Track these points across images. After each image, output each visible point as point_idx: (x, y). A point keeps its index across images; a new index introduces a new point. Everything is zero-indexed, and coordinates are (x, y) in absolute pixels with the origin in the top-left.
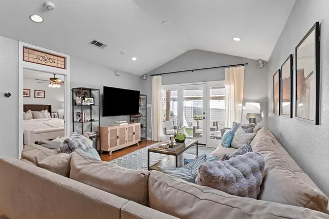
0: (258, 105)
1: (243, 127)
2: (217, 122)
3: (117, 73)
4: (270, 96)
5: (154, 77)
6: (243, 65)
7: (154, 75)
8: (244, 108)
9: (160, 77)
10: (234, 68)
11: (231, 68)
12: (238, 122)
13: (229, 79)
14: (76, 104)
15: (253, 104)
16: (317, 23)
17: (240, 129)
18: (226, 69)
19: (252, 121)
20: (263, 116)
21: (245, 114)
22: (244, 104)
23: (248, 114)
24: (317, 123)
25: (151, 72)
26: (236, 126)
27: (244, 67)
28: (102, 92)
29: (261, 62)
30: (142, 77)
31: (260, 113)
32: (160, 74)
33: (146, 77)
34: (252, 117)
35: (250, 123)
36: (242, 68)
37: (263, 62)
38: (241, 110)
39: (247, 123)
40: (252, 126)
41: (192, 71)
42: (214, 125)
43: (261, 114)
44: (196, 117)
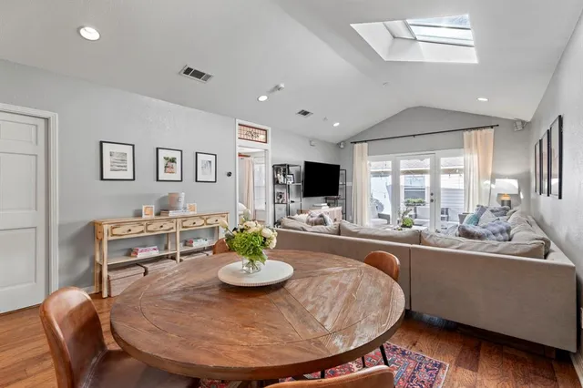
0: (515, 183)
1: (492, 211)
2: (447, 209)
3: (313, 143)
4: (532, 171)
5: (357, 145)
6: (492, 127)
7: (355, 143)
8: (493, 186)
9: (365, 145)
10: (479, 132)
11: (473, 132)
12: (484, 205)
13: (470, 146)
14: (278, 182)
15: (507, 181)
16: (560, 116)
17: (488, 213)
18: (466, 134)
19: (506, 203)
20: (522, 197)
21: (495, 194)
22: (493, 181)
23: (500, 195)
24: (560, 197)
25: (352, 137)
26: (482, 209)
27: (493, 130)
28: (303, 168)
29: (519, 124)
30: (339, 144)
31: (517, 193)
32: (366, 141)
33: (345, 145)
34: (507, 199)
35: (503, 205)
36: (491, 131)
37: (523, 122)
38: (489, 188)
39: (498, 206)
40: (504, 209)
41: (414, 136)
42: (442, 213)
43: (518, 195)
44: (408, 201)
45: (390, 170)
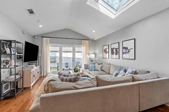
3: (24, 32)
7: (43, 37)
9: (49, 39)
11: (84, 40)
18: (82, 41)
25: (41, 34)
32: (49, 37)
33: (37, 37)
36: (88, 41)
37: (94, 40)
41: (68, 39)
44: (51, 61)
45: (59, 50)
